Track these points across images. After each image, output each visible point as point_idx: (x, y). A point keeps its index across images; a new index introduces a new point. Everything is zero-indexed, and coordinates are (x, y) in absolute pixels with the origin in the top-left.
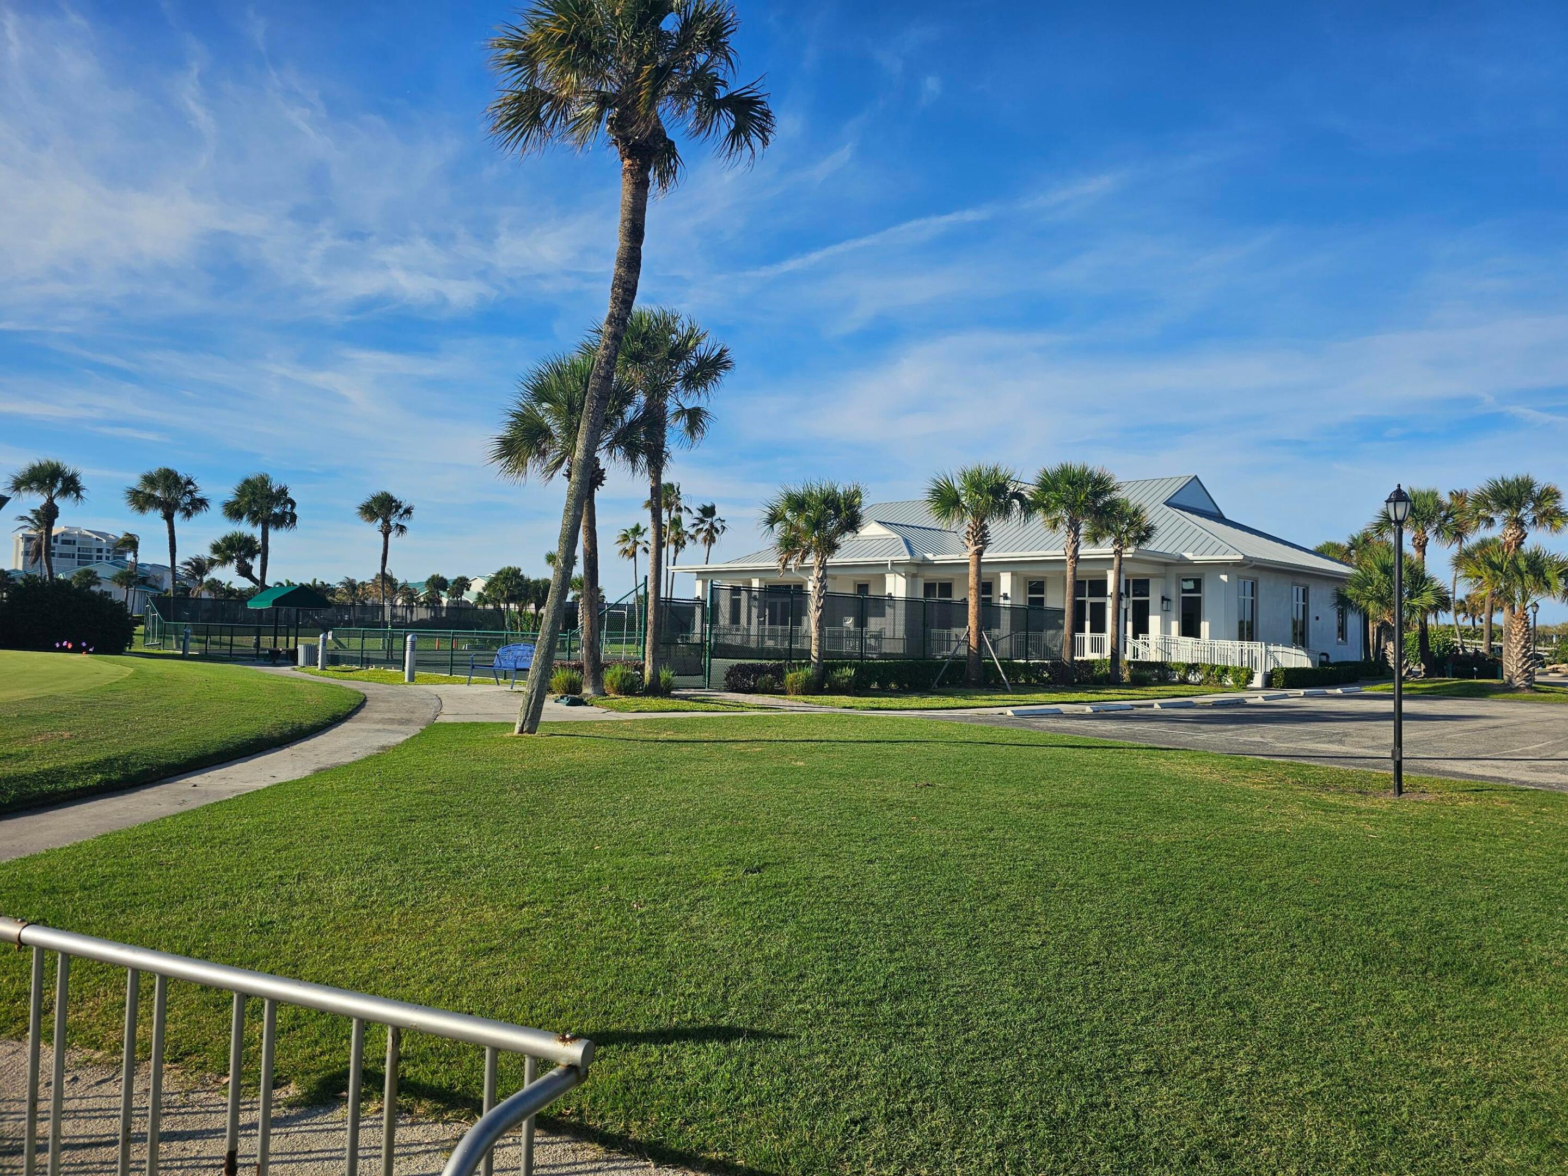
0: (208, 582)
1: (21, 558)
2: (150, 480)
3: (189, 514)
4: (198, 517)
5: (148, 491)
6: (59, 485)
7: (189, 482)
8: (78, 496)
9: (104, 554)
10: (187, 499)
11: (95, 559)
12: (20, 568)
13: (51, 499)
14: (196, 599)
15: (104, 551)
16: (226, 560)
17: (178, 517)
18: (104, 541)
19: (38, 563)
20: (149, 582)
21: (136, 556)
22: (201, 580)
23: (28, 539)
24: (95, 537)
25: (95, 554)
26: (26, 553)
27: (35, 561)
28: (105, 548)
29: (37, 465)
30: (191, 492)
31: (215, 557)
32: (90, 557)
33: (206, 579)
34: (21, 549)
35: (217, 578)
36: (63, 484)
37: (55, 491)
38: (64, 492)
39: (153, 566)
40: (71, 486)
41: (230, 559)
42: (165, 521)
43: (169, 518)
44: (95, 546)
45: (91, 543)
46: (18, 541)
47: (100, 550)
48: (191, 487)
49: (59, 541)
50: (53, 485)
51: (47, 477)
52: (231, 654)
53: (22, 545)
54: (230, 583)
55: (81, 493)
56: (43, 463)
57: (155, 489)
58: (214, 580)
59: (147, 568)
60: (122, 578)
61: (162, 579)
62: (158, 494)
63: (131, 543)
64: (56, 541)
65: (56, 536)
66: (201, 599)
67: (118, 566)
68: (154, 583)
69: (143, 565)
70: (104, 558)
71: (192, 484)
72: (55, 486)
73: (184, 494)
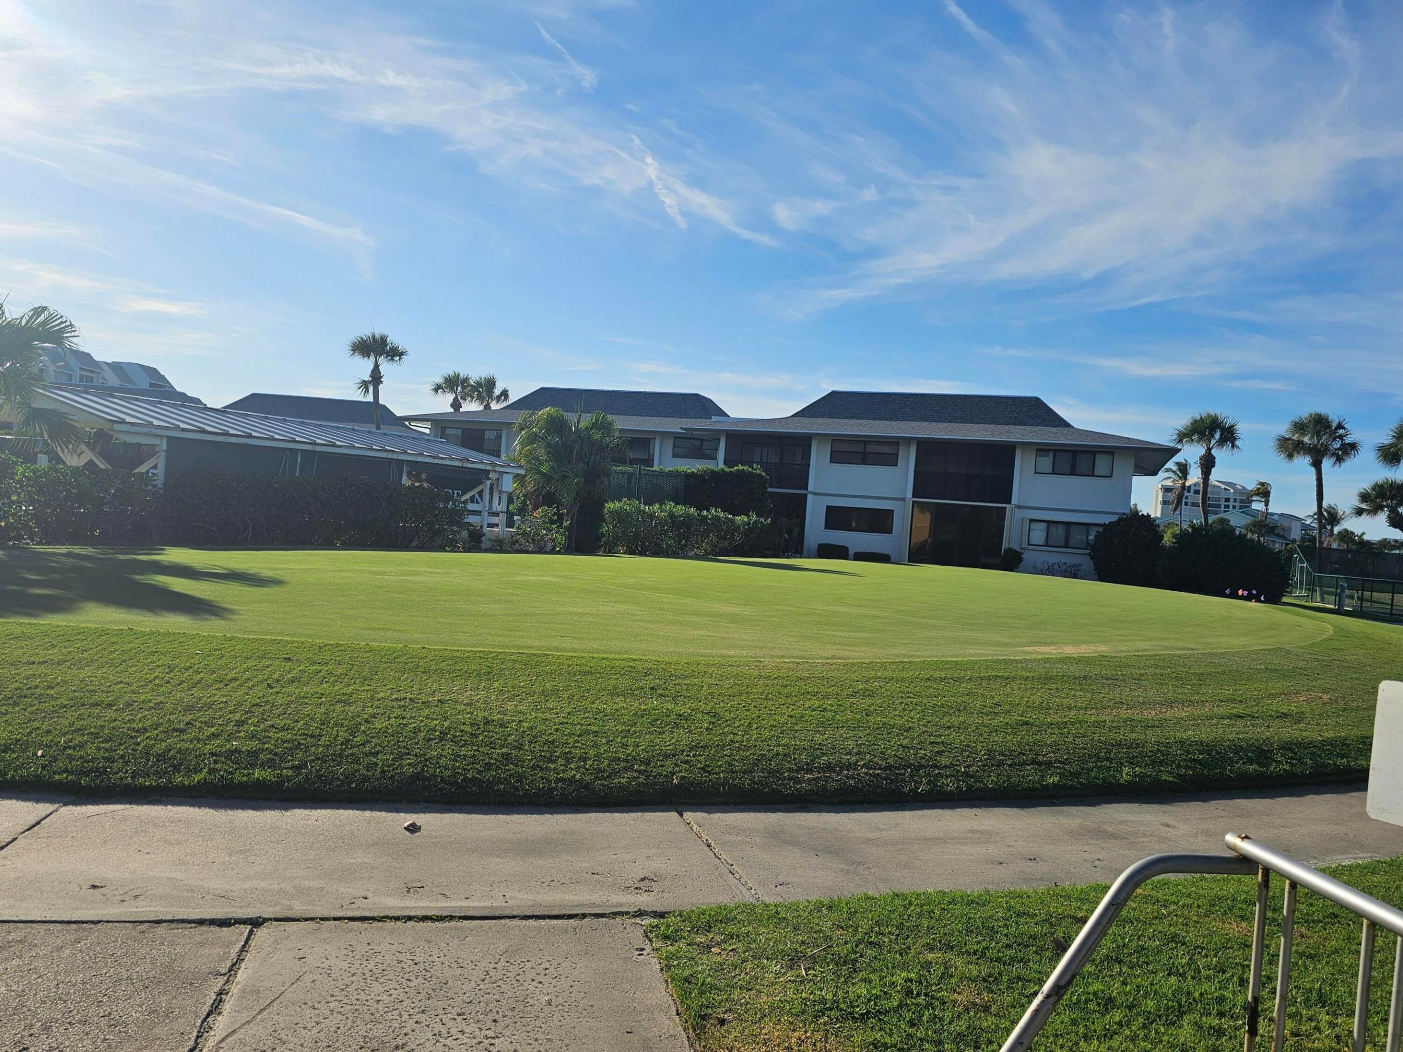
0: (1340, 533)
1: (1159, 507)
2: (1299, 427)
3: (1339, 460)
4: (1350, 463)
5: (1295, 437)
6: (1217, 436)
7: (1340, 426)
8: (1233, 446)
9: (1231, 503)
10: (1337, 444)
11: (1223, 508)
12: (1159, 515)
13: (1209, 450)
14: (1326, 549)
15: (1232, 500)
16: (1375, 510)
17: (1327, 464)
18: (1232, 491)
19: (1178, 512)
20: (1276, 531)
21: (1267, 505)
22: (1332, 530)
23: (1167, 490)
24: (1223, 486)
25: (1223, 503)
26: (1165, 503)
27: (1176, 509)
28: (1232, 497)
29: (1198, 417)
30: (1341, 437)
31: (1364, 506)
32: (1219, 506)
33: (1336, 530)
34: (1160, 499)
35: (1350, 529)
36: (1221, 435)
37: (1213, 442)
38: (1222, 442)
39: (1282, 515)
40: (1229, 436)
41: (1380, 508)
42: (1313, 469)
43: (1317, 465)
44: (1223, 495)
45: (1220, 493)
46: (1157, 491)
47: (1227, 500)
48: (1341, 431)
49: (1192, 491)
50: (1212, 436)
51: (1207, 428)
52: (1391, 614)
53: (1161, 494)
54: (1363, 534)
55: (1237, 443)
56: (1204, 416)
57: (1304, 435)
58: (1346, 531)
59: (1276, 517)
60: (1254, 526)
61: (1290, 529)
62: (1306, 439)
63: (1264, 492)
64: (1189, 491)
65: (1190, 487)
66: (1331, 549)
67: (1248, 514)
68: (1281, 533)
69: (1272, 514)
70: (1231, 507)
71: (1344, 428)
72: (1213, 436)
73: (1334, 439)
